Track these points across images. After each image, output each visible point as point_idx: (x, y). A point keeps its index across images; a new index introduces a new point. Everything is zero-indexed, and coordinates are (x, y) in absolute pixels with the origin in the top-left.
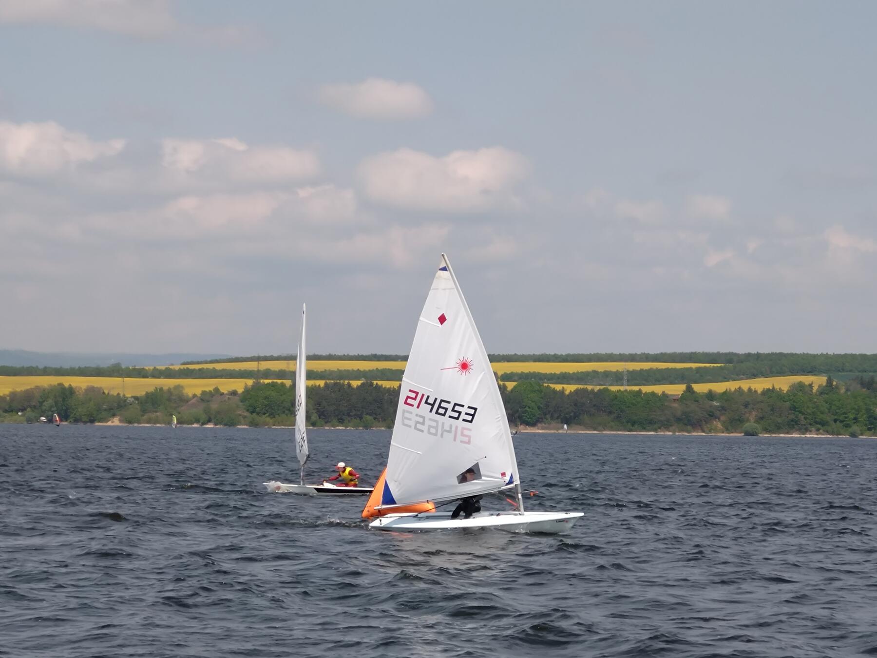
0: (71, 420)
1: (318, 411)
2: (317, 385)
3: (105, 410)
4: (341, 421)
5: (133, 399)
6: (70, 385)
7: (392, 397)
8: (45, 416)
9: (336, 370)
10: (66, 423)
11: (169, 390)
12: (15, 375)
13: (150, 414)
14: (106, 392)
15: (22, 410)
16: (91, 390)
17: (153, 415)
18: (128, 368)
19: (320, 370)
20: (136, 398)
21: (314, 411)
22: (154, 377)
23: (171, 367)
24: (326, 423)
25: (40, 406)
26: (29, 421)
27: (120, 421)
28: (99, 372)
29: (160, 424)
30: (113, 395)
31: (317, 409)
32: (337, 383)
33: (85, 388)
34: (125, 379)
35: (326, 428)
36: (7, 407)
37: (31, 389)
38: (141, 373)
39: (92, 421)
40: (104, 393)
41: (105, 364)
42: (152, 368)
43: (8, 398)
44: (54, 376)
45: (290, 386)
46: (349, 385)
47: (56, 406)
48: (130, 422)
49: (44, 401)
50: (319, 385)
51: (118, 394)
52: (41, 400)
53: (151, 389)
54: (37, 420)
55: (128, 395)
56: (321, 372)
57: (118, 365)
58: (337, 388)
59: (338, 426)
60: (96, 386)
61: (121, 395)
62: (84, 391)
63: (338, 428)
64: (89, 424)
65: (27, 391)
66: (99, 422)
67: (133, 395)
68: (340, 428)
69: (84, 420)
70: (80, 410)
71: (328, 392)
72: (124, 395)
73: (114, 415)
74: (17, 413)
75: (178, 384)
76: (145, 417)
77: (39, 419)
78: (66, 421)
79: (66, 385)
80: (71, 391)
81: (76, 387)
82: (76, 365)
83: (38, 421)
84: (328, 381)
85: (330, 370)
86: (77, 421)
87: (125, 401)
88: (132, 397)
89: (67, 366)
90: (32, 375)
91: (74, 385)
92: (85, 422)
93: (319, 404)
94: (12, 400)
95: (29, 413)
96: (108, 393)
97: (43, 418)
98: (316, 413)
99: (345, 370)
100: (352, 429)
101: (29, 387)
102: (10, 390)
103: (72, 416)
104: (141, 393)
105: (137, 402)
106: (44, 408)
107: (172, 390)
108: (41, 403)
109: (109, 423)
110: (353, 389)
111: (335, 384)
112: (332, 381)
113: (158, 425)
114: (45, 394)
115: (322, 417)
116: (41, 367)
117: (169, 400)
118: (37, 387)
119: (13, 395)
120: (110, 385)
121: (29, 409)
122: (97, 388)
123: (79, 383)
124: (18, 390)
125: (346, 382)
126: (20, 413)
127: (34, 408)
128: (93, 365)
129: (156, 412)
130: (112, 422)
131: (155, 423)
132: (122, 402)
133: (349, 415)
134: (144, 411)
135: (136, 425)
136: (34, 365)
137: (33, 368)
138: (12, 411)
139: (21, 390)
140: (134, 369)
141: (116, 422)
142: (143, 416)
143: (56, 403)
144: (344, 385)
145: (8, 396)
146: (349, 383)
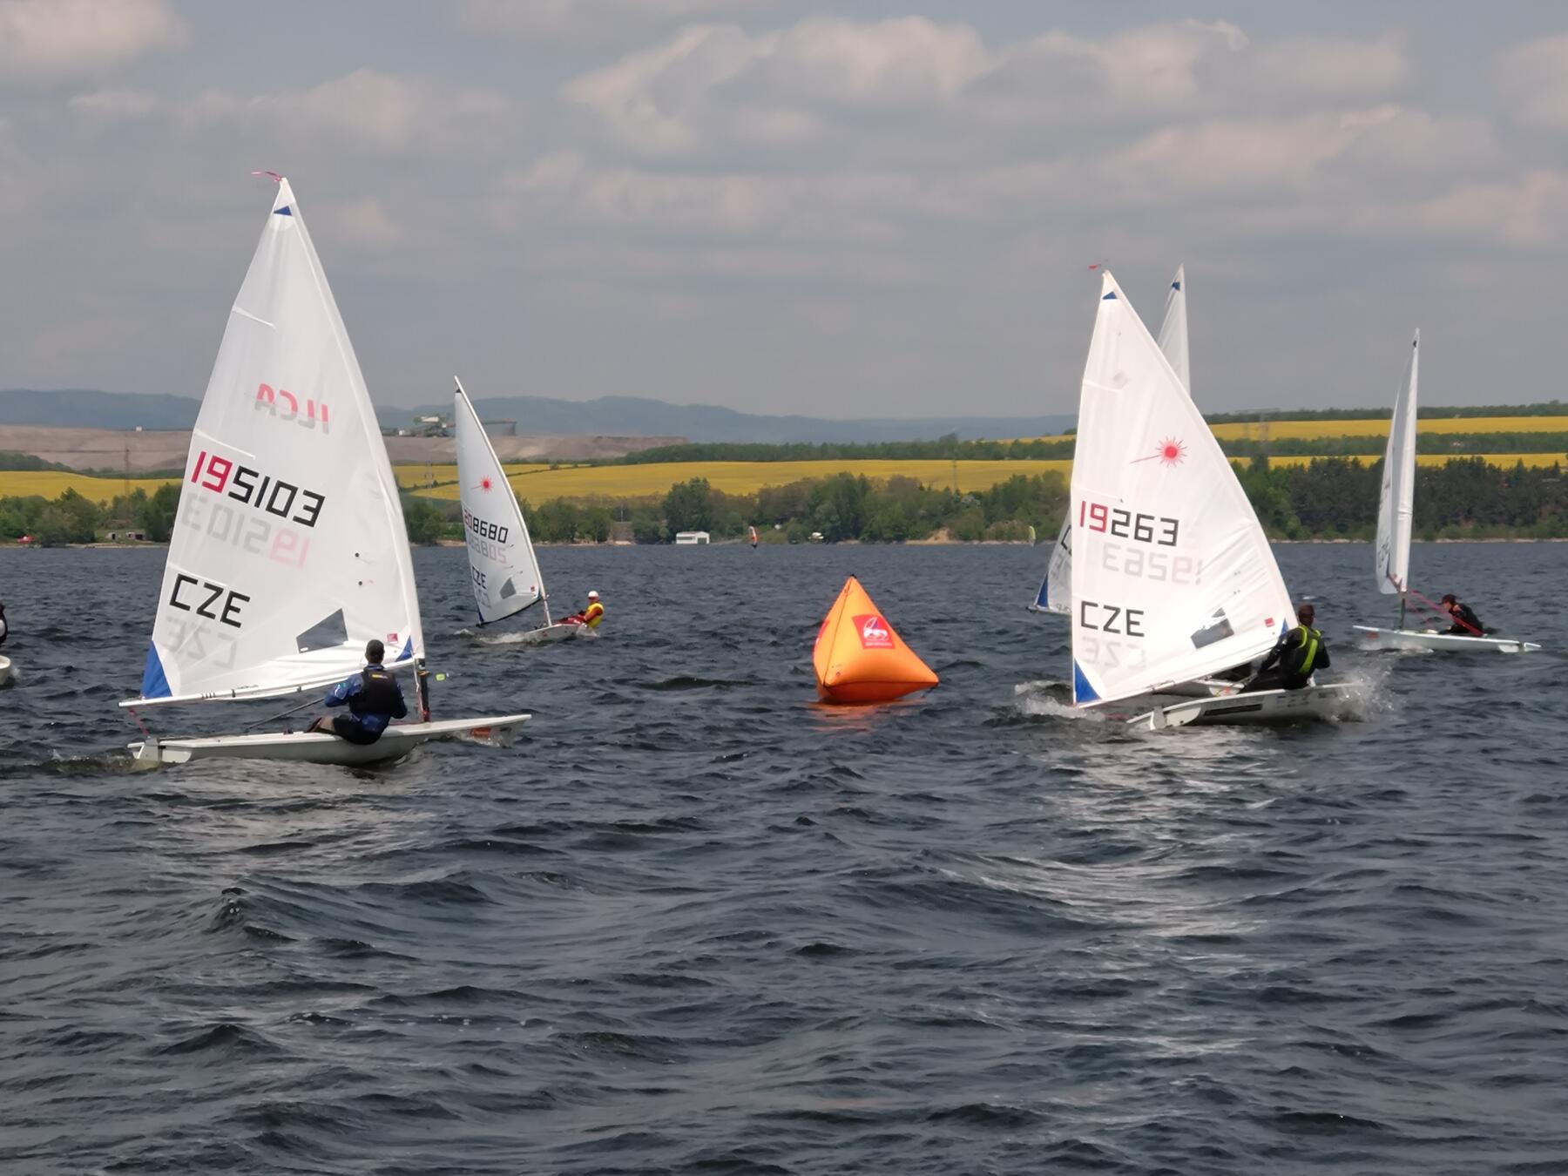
0: (865, 536)
1: (1299, 511)
2: (1299, 464)
3: (923, 518)
4: (1342, 530)
5: (970, 499)
6: (862, 475)
7: (1433, 483)
8: (821, 528)
9: (1339, 436)
10: (854, 542)
11: (1036, 480)
12: (772, 460)
13: (1000, 523)
14: (925, 485)
15: (781, 521)
16: (898, 483)
17: (1005, 526)
18: (967, 443)
19: (1310, 439)
20: (977, 496)
21: (1295, 512)
22: (1014, 457)
23: (1045, 439)
24: (1315, 532)
25: (811, 514)
26: (794, 539)
27: (950, 536)
28: (917, 452)
29: (1018, 539)
30: (936, 491)
31: (1299, 508)
32: (1335, 460)
33: (887, 479)
34: (959, 462)
35: (1316, 541)
36: (755, 516)
37: (797, 483)
38: (991, 452)
39: (900, 539)
40: (922, 488)
41: (930, 437)
42: (1010, 441)
43: (757, 500)
44: (840, 459)
45: (1250, 467)
46: (1356, 463)
47: (838, 511)
48: (966, 539)
49: (818, 505)
50: (1302, 465)
51: (947, 489)
52: (813, 503)
53: (1004, 479)
54: (806, 536)
55: (964, 491)
56: (1314, 441)
57: (953, 437)
58: (1335, 468)
59: (1338, 538)
60: (907, 476)
61: (953, 492)
62: (887, 485)
63: (1336, 541)
64: (895, 542)
65: (789, 488)
66: (914, 538)
67: (973, 490)
68: (1341, 541)
69: (885, 536)
70: (878, 518)
71: (1319, 477)
72: (957, 491)
73: (939, 526)
74: (773, 526)
75: (1050, 469)
76: (993, 528)
77: (811, 535)
78: (857, 538)
79: (856, 475)
80: (864, 484)
81: (874, 478)
82: (878, 440)
83: (808, 540)
84: (1318, 458)
85: (1328, 438)
86: (874, 537)
87: (958, 501)
88: (971, 493)
89: (862, 441)
90: (802, 459)
91: (869, 475)
92: (889, 540)
93: (1302, 499)
94: (764, 503)
95: (792, 524)
96: (929, 489)
97: (818, 534)
98: (1297, 514)
99: (1356, 437)
100: (1363, 542)
101: (791, 481)
102: (761, 486)
103: (866, 528)
104: (985, 487)
105: (978, 502)
106: (817, 516)
107: (1042, 479)
108: (813, 508)
109: (931, 541)
110: (1363, 470)
111: (1331, 463)
112: (1326, 458)
113: (1016, 542)
114: (819, 492)
115: (1308, 522)
116: (817, 443)
117: (1035, 498)
118: (806, 481)
119: (766, 494)
120: (933, 474)
121: (792, 519)
122: (909, 479)
123: (878, 471)
124: (773, 485)
125: (1351, 458)
126: (777, 527)
127: (801, 517)
128: (908, 439)
129: (1011, 519)
130: (936, 539)
131: (1010, 539)
132: (952, 502)
133: (1358, 519)
134: (991, 519)
135: (976, 542)
136: (806, 443)
137: (804, 446)
138: (764, 523)
139: (779, 486)
140: (979, 445)
141: (942, 538)
142: (987, 527)
143: (838, 506)
144: (1344, 464)
145: (756, 496)
146: (1355, 460)
